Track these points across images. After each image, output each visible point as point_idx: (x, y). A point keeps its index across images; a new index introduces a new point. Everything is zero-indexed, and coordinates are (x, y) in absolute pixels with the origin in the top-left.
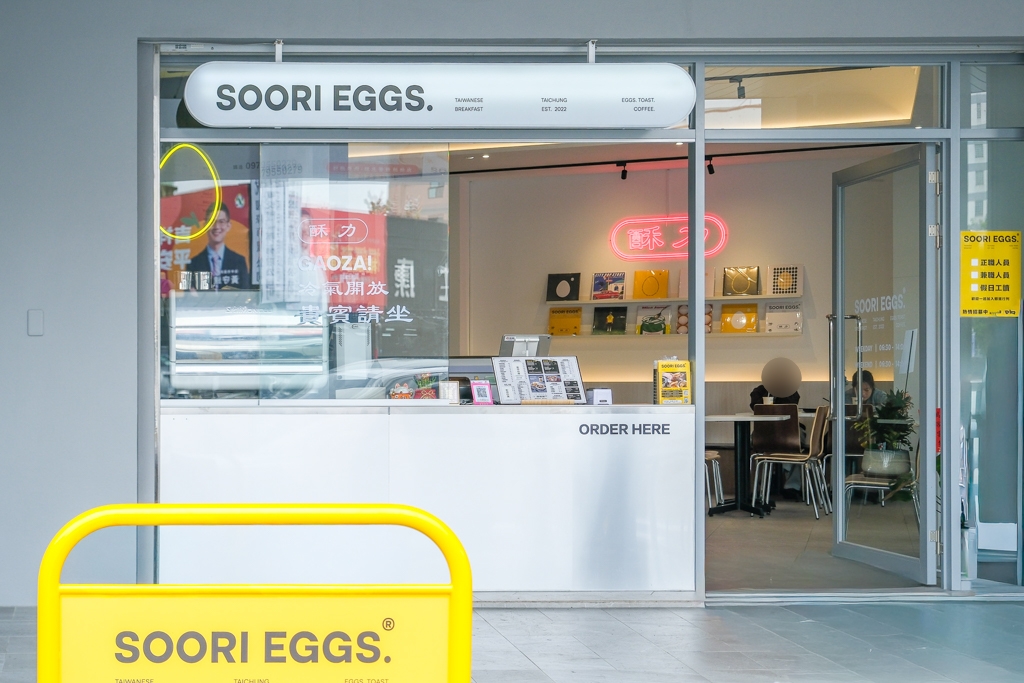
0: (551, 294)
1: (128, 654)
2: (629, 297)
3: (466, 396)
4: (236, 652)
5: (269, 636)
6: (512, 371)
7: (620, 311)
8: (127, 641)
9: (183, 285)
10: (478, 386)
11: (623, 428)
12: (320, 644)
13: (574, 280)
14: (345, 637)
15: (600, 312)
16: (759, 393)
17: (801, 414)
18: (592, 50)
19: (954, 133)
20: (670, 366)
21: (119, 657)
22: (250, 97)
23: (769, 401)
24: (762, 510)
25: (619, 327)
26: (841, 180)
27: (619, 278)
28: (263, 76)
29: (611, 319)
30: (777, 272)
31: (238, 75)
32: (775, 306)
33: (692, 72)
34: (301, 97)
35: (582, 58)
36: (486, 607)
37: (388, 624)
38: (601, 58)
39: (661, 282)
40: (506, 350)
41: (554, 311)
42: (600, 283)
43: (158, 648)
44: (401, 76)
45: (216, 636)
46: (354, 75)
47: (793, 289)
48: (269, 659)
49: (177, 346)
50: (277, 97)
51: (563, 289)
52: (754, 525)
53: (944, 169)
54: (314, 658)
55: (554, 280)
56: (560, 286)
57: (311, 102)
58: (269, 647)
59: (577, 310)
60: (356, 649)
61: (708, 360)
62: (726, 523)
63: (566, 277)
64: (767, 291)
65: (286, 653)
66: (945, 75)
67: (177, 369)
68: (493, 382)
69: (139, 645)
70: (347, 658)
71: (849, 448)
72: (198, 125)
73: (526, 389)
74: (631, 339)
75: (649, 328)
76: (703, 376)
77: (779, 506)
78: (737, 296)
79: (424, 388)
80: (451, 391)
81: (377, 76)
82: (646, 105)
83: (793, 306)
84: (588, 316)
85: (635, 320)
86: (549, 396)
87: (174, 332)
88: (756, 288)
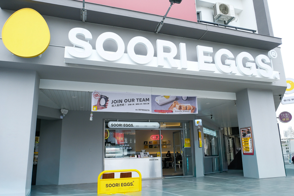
0: (144, 144)
1: (107, 186)
2: (153, 144)
3: (138, 157)
4: (118, 186)
5: (122, 184)
6: (142, 154)
7: (152, 146)
8: (107, 185)
9: (107, 145)
10: (139, 156)
11: (154, 160)
12: (127, 184)
13: (147, 142)
14: (129, 183)
15: (150, 146)
16: (167, 154)
17: (171, 157)
18: (149, 121)
19: (183, 129)
20: (158, 153)
21: (106, 187)
22: (115, 125)
23: (168, 155)
24: (168, 168)
25: (152, 147)
26: (174, 133)
27: (152, 142)
28: (116, 123)
29: (151, 146)
30: (168, 141)
31: (114, 123)
32: (168, 145)
33: (159, 123)
34: (120, 125)
35: (148, 122)
36: (143, 180)
37: (133, 182)
38: (150, 122)
39: (156, 142)
40: (141, 152)
41: (145, 146)
42: (150, 142)
43: (110, 185)
44: (131, 123)
45: (116, 184)
46: (126, 123)
47: (170, 143)
48: (122, 186)
49: (106, 152)
50: (118, 125)
51: (146, 143)
52: (167, 169)
53: (183, 132)
54: (126, 186)
55: (145, 142)
56: (145, 143)
57: (121, 126)
58: (122, 185)
59: (147, 146)
60: (130, 184)
61: (162, 151)
62: (164, 169)
63: (146, 142)
64: (167, 143)
65: (123, 185)
66: (182, 123)
67: (106, 155)
68: (140, 155)
69: (108, 185)
70: (129, 185)
71: (176, 160)
72: (109, 128)
73: (144, 156)
74: (153, 149)
75: (155, 147)
76: (162, 153)
77: (170, 167)
78: (164, 144)
79: (133, 156)
80: (136, 156)
81: (128, 123)
82: (155, 126)
83: (170, 145)
84: (148, 146)
85: (154, 147)
86: (146, 156)
87: (106, 150)
88: (166, 143)
